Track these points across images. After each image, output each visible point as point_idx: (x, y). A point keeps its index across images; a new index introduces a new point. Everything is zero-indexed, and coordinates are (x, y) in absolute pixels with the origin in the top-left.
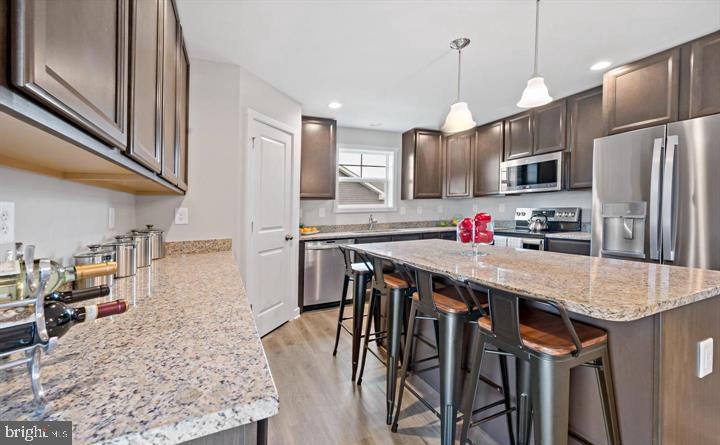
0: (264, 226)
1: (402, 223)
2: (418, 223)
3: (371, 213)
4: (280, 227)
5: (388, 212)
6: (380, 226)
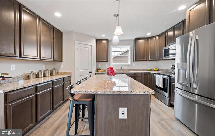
0: (82, 69)
1: (133, 69)
2: (140, 69)
3: (121, 66)
4: (88, 69)
5: (128, 66)
6: (125, 70)
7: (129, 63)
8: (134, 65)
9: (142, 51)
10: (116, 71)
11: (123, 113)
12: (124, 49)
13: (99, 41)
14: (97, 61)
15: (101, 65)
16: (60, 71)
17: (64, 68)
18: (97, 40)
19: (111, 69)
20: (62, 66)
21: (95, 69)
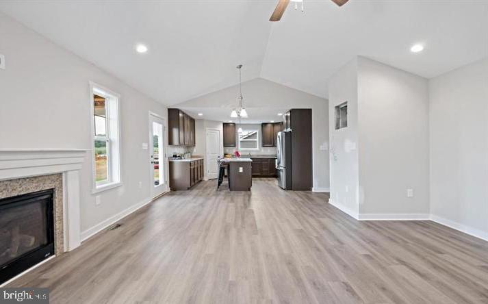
1: (262, 155)
2: (268, 155)
6: (253, 155)
7: (257, 149)
8: (262, 151)
9: (269, 136)
10: (240, 154)
11: (241, 170)
12: (252, 132)
13: (225, 125)
14: (224, 146)
15: (228, 150)
16: (193, 155)
17: (196, 151)
18: (224, 124)
19: (237, 153)
20: (195, 150)
21: (223, 154)
